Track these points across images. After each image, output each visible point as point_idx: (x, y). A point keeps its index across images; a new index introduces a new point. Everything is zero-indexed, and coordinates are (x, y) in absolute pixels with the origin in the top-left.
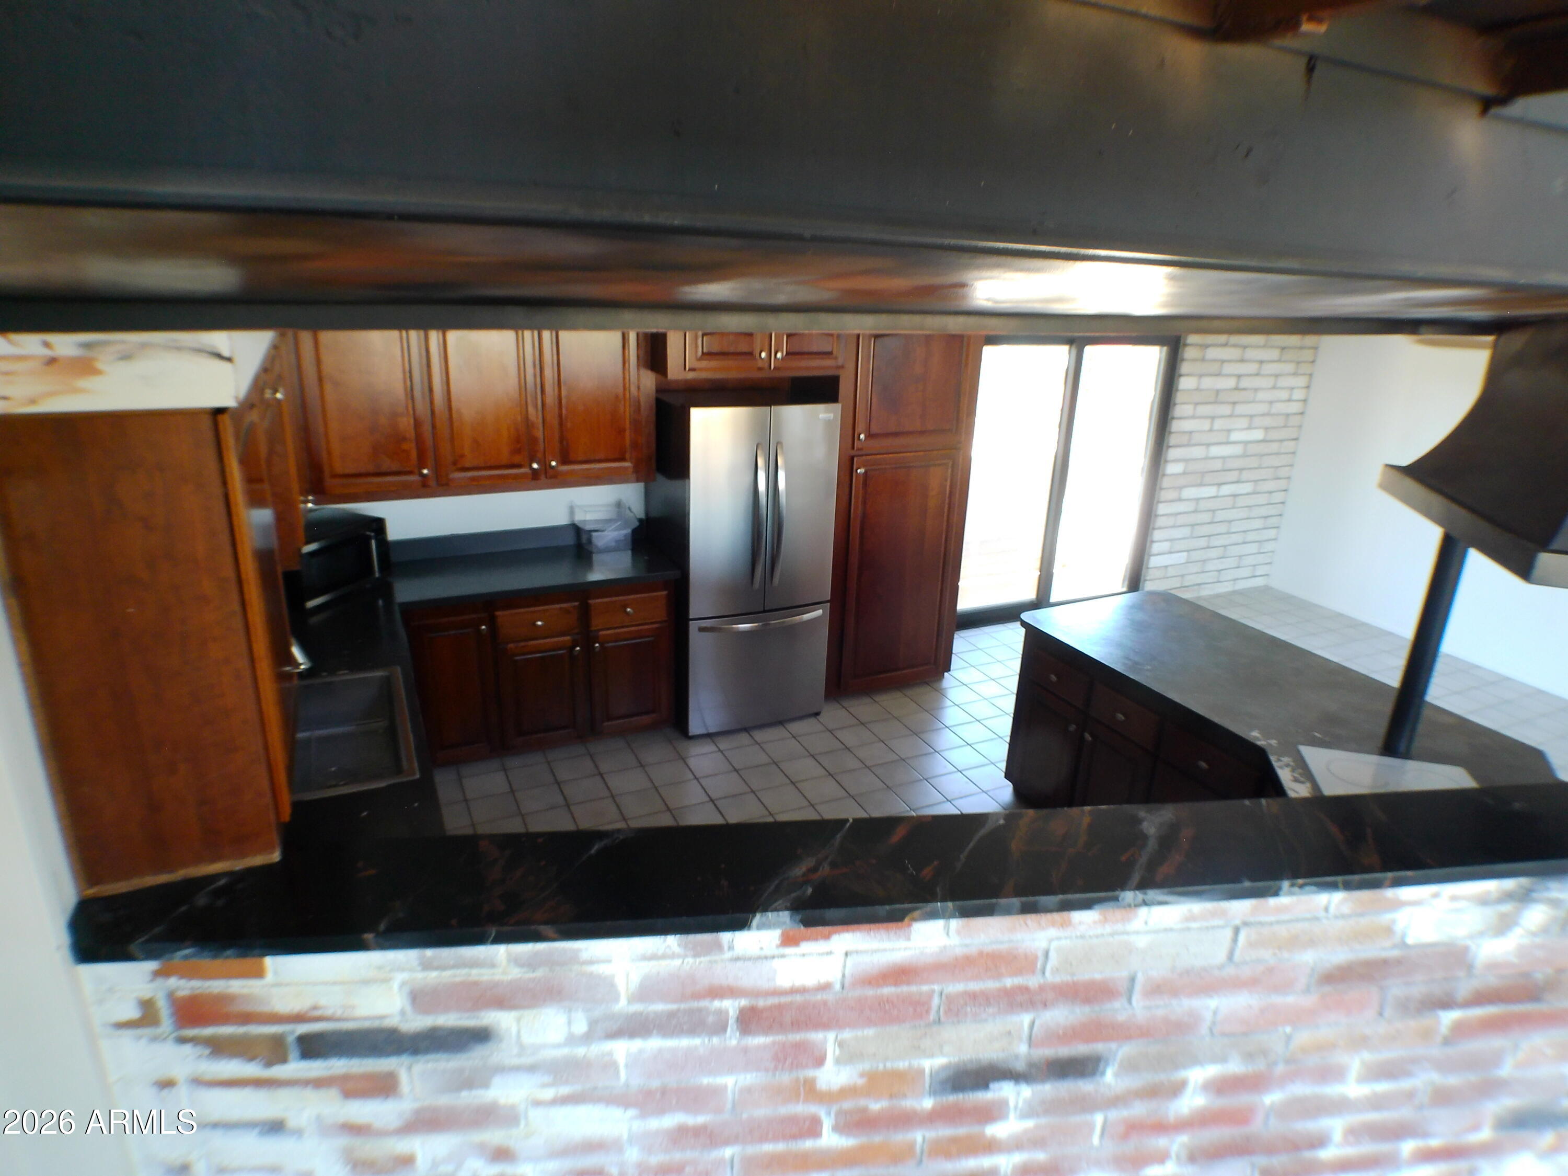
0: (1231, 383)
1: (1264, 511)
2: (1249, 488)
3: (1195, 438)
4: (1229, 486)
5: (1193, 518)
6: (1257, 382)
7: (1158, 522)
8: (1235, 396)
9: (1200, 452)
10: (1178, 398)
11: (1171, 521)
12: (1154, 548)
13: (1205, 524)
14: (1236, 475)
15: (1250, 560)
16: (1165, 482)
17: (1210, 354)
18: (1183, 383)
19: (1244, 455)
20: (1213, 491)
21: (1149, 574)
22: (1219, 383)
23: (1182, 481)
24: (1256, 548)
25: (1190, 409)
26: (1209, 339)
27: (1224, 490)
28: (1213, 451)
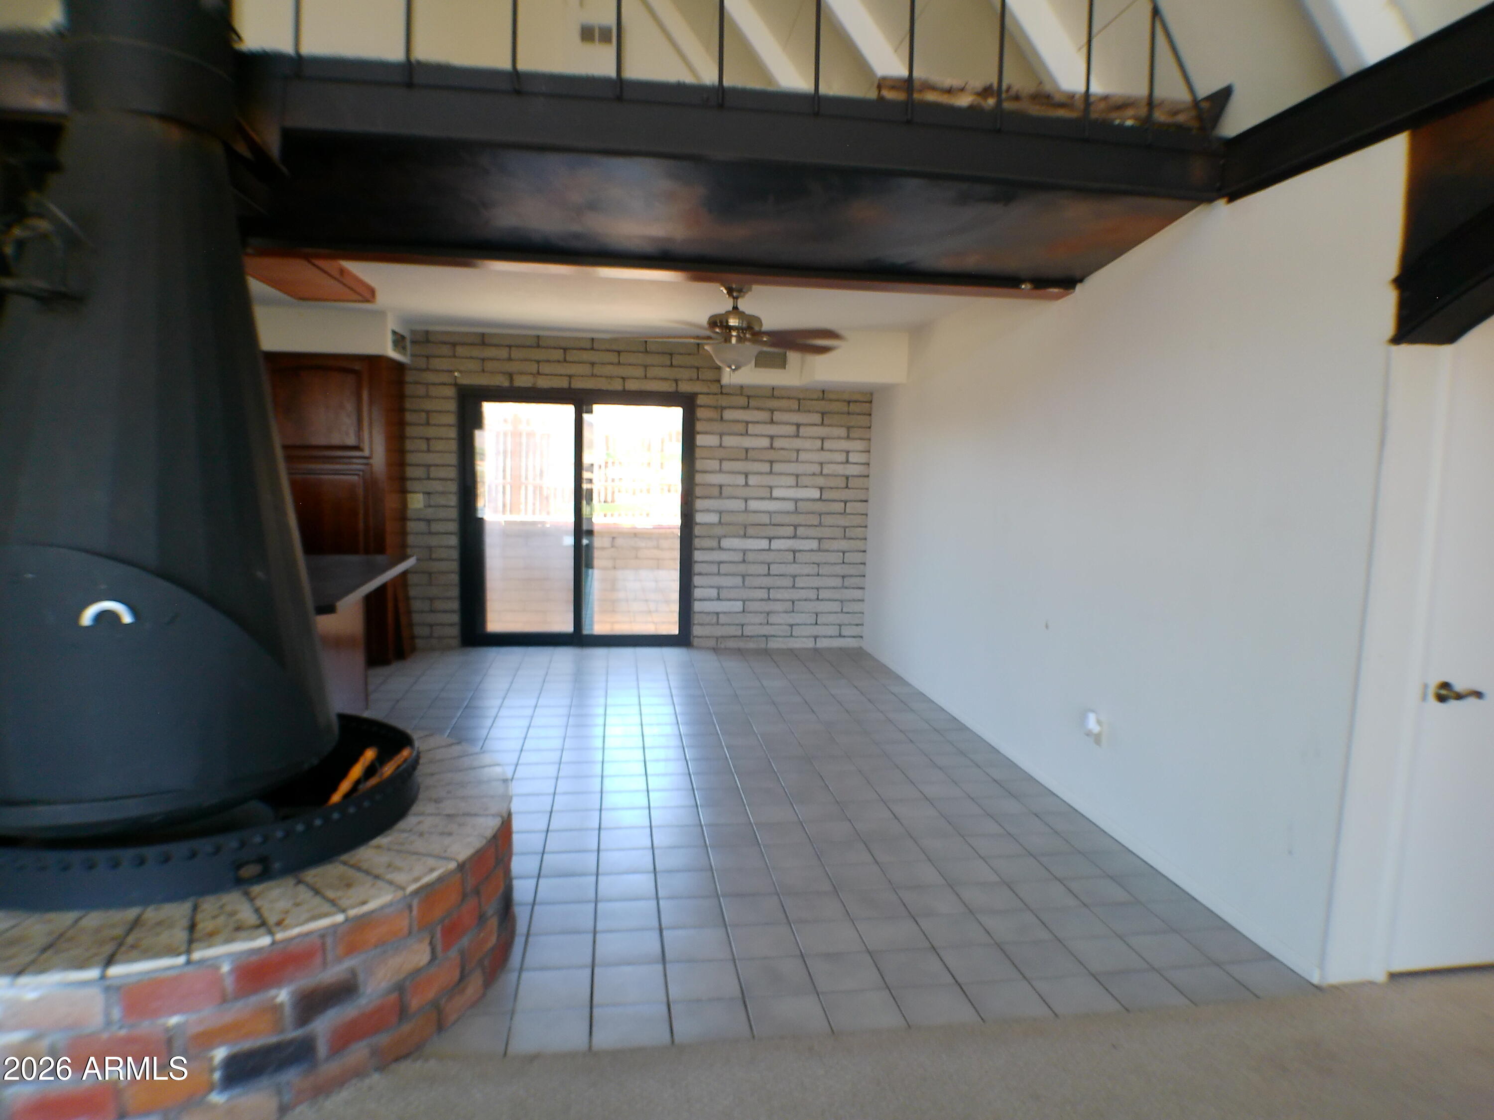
0: (765, 442)
1: (839, 570)
2: (814, 544)
3: (726, 491)
4: (783, 541)
5: (742, 568)
6: (797, 443)
7: (697, 568)
8: (772, 455)
9: (739, 505)
10: (698, 453)
11: (714, 569)
12: (697, 593)
13: (759, 575)
14: (790, 531)
15: (832, 618)
16: (697, 531)
17: (728, 415)
18: (700, 440)
19: (796, 511)
20: (764, 544)
21: (696, 619)
22: (747, 442)
23: (719, 531)
24: (836, 606)
25: (714, 464)
26: (724, 401)
27: (777, 544)
28: (753, 505)
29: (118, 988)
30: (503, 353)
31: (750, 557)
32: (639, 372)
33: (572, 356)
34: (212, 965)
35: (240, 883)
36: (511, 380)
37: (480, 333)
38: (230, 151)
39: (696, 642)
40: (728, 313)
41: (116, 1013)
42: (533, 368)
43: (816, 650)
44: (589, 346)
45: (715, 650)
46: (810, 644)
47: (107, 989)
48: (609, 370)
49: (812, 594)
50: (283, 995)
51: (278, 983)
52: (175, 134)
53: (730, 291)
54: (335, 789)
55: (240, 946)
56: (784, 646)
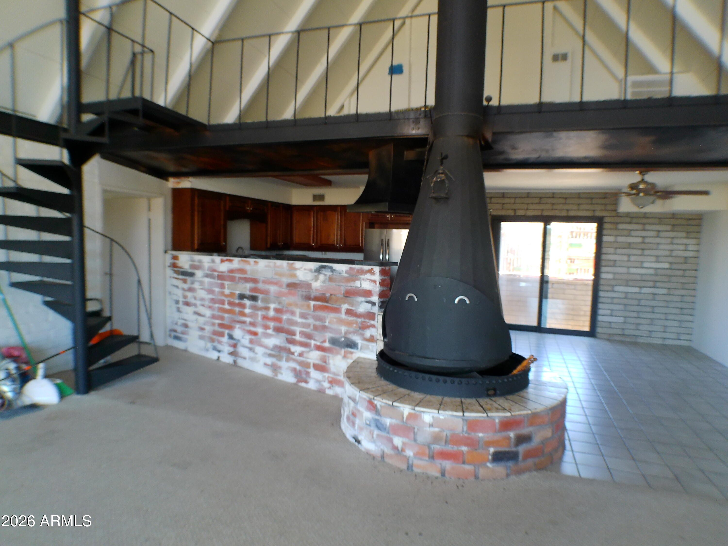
0: (640, 240)
1: (680, 305)
2: (665, 291)
3: (618, 263)
4: (648, 289)
5: (625, 301)
6: (657, 240)
7: (601, 300)
8: (643, 246)
9: (623, 270)
10: (604, 245)
11: (609, 300)
12: (600, 312)
13: (633, 305)
14: (651, 284)
15: (673, 330)
16: (602, 282)
17: (621, 226)
18: (605, 239)
19: (656, 275)
20: (636, 290)
21: (599, 324)
22: (630, 240)
23: (613, 283)
24: (676, 324)
25: (612, 250)
26: (618, 220)
27: (644, 290)
28: (632, 270)
29: (466, 420)
30: (512, 201)
31: (629, 296)
32: (575, 207)
33: (543, 201)
34: (492, 418)
35: (488, 396)
36: (515, 212)
37: (502, 193)
38: (480, 143)
39: (598, 335)
40: (639, 183)
41: (465, 429)
42: (525, 207)
43: (664, 345)
44: (551, 196)
45: (608, 340)
46: (660, 342)
47: (463, 420)
48: (560, 207)
49: (663, 317)
50: (512, 434)
51: (510, 430)
52: (471, 141)
53: (641, 173)
54: (515, 368)
55: (502, 414)
56: (645, 341)
